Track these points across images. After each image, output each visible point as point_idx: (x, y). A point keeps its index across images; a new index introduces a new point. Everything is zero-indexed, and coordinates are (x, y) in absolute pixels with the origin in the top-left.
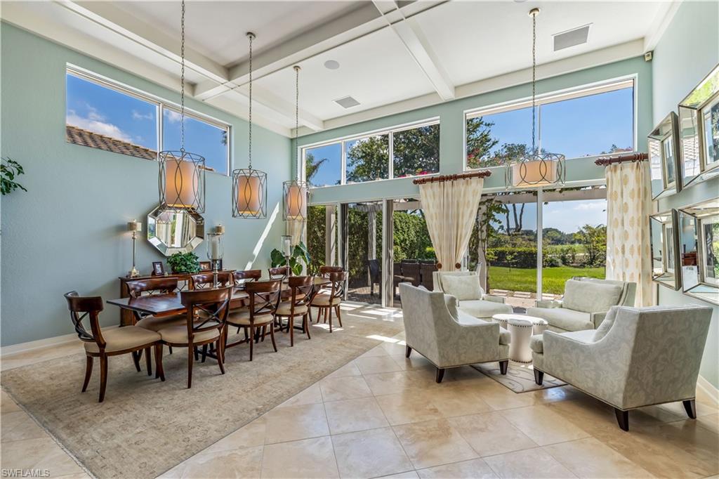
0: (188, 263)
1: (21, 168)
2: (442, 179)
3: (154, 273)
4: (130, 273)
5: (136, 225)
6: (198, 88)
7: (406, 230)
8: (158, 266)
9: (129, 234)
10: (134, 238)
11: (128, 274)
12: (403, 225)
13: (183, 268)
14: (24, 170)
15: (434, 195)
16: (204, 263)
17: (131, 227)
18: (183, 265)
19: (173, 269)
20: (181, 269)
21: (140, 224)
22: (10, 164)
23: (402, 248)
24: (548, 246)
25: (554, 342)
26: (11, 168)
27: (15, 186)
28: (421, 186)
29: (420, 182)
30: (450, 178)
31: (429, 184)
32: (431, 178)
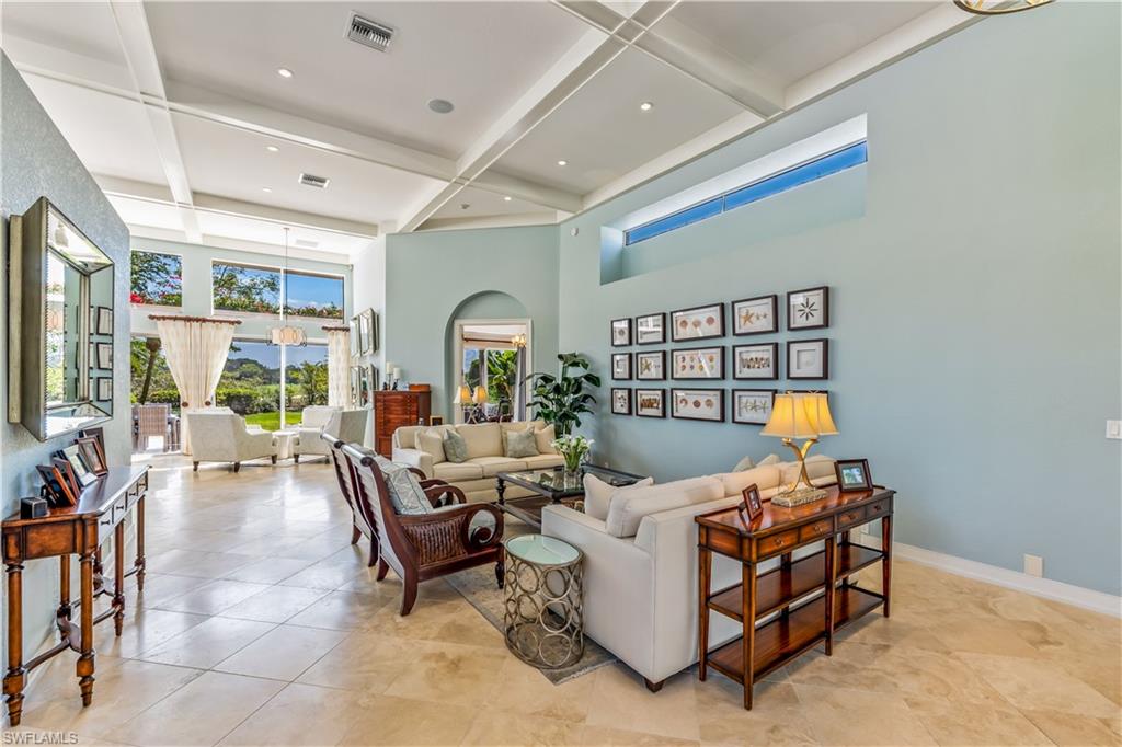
2: (188, 319)
15: (178, 334)
24: (258, 387)
28: (160, 323)
29: (158, 318)
30: (198, 320)
31: (171, 322)
32: (174, 316)
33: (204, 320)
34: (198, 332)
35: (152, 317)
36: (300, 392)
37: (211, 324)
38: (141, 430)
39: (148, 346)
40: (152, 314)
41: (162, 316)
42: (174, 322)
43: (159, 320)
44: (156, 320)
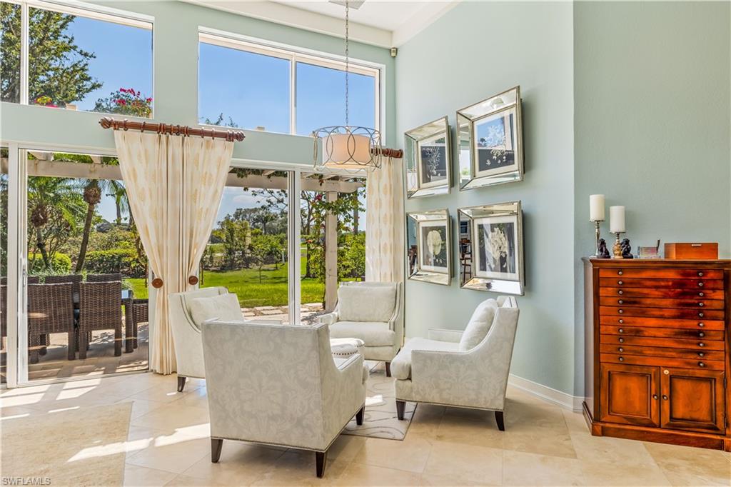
2: (162, 129)
25: (428, 361)
28: (119, 133)
29: (117, 125)
30: (179, 131)
31: (137, 134)
32: (142, 122)
33: (187, 132)
34: (178, 151)
35: (106, 124)
36: (222, 251)
37: (198, 138)
38: (83, 321)
39: (86, 197)
40: (107, 118)
41: (122, 121)
42: (141, 133)
43: (118, 129)
44: (112, 128)
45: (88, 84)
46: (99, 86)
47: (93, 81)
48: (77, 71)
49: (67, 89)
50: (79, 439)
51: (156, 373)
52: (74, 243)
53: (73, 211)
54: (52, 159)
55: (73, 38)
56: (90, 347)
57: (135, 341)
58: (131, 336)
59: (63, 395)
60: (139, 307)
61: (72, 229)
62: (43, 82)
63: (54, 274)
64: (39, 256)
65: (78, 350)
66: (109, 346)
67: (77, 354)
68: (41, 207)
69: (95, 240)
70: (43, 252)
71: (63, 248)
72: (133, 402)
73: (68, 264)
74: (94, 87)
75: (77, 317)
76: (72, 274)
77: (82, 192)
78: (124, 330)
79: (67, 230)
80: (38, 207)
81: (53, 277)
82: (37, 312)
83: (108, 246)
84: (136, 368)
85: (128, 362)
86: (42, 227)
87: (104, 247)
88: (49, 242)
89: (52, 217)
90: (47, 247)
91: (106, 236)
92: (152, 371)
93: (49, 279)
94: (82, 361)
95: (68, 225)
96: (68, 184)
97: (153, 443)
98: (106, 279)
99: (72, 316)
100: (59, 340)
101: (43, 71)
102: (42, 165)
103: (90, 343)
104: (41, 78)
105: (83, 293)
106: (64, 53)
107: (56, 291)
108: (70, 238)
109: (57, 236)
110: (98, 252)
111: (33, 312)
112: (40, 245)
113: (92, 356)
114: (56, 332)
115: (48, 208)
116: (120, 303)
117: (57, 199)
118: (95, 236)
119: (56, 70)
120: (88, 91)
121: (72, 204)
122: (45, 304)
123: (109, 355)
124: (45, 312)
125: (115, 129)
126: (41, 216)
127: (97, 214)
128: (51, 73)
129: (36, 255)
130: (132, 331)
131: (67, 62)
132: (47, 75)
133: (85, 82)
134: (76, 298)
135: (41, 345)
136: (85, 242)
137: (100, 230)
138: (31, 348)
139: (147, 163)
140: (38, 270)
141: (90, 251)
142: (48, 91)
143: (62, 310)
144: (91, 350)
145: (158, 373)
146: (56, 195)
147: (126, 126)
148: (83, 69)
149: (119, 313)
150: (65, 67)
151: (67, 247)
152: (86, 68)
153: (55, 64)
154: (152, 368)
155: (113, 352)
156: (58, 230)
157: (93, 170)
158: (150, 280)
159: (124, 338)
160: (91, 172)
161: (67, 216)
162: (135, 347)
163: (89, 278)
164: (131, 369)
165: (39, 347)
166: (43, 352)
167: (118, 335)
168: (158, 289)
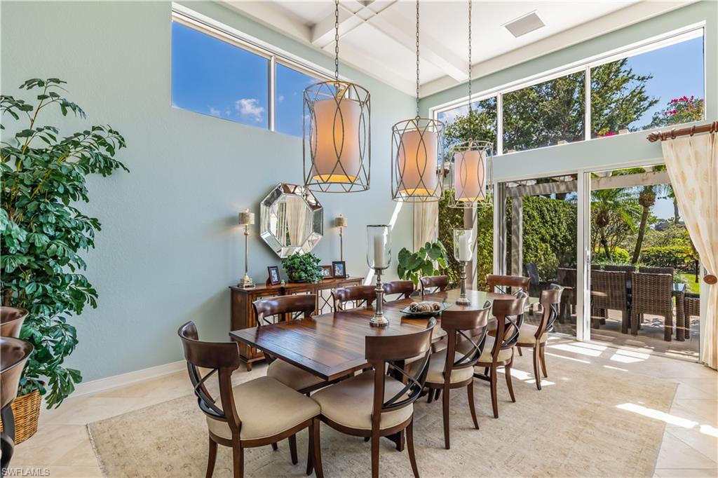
0: (309, 268)
1: (123, 139)
3: (269, 282)
4: (243, 280)
5: (248, 216)
6: (317, 30)
7: (557, 221)
8: (273, 272)
9: (240, 229)
10: (246, 234)
11: (239, 282)
12: (553, 214)
13: (303, 275)
14: (126, 142)
16: (325, 267)
17: (243, 218)
18: (302, 270)
19: (290, 277)
20: (300, 277)
21: (253, 214)
22: (110, 134)
23: (551, 245)
26: (111, 140)
27: (117, 166)
29: (663, 137)
31: (687, 138)
32: (692, 126)
35: (653, 138)
39: (642, 201)
40: (654, 133)
41: (670, 131)
42: (690, 137)
43: (665, 140)
44: (659, 140)
45: (646, 104)
46: (656, 102)
47: (649, 100)
48: (635, 96)
49: (626, 114)
50: (624, 393)
51: (707, 366)
52: (631, 240)
53: (630, 213)
54: (611, 174)
55: (631, 70)
56: (642, 328)
57: (687, 332)
58: (682, 326)
59: (615, 358)
60: (692, 301)
61: (629, 228)
62: (607, 114)
63: (614, 264)
64: (603, 250)
65: (630, 327)
66: (659, 331)
67: (629, 330)
68: (604, 212)
69: (652, 238)
70: (606, 247)
71: (622, 244)
72: (679, 384)
73: (626, 257)
74: (651, 104)
75: (630, 300)
76: (628, 265)
77: (637, 197)
78: (674, 319)
79: (625, 230)
80: (602, 212)
81: (611, 266)
82: (598, 291)
83: (666, 242)
84: (687, 357)
85: (679, 349)
86: (605, 228)
87: (660, 244)
88: (610, 240)
89: (613, 220)
90: (609, 243)
91: (662, 234)
92: (703, 363)
93: (607, 268)
94: (633, 337)
95: (626, 225)
96: (626, 192)
97: (698, 427)
98: (658, 271)
99: (625, 298)
100: (615, 316)
101: (607, 106)
102: (603, 181)
103: (642, 324)
104: (605, 112)
105: (635, 281)
106: (624, 85)
107: (613, 277)
108: (629, 236)
109: (617, 234)
110: (654, 248)
111: (595, 291)
112: (604, 242)
113: (643, 334)
114: (612, 309)
115: (610, 213)
116: (670, 294)
117: (617, 205)
118: (651, 234)
119: (616, 101)
120: (645, 109)
121: (628, 207)
122: (604, 287)
123: (659, 338)
124: (604, 292)
125: (663, 140)
126: (604, 220)
127: (653, 215)
128: (613, 106)
129: (601, 249)
130: (683, 321)
131: (626, 91)
132: (609, 108)
133: (642, 103)
134: (629, 285)
135: (602, 316)
136: (640, 239)
137: (658, 228)
138: (594, 317)
139: (697, 164)
140: (603, 261)
141: (645, 247)
142: (611, 121)
143: (617, 293)
144: (642, 330)
145: (710, 368)
146: (615, 202)
147: (673, 135)
148: (640, 93)
149: (669, 303)
150: (625, 96)
151: (625, 243)
152: (643, 90)
153: (616, 97)
154: (703, 360)
155: (663, 336)
156: (618, 229)
157: (645, 178)
158: (701, 276)
159: (674, 327)
160: (643, 180)
161: (626, 218)
162: (687, 337)
163: (641, 269)
164: (681, 356)
165: (600, 318)
166: (603, 322)
167: (668, 322)
168: (711, 286)
